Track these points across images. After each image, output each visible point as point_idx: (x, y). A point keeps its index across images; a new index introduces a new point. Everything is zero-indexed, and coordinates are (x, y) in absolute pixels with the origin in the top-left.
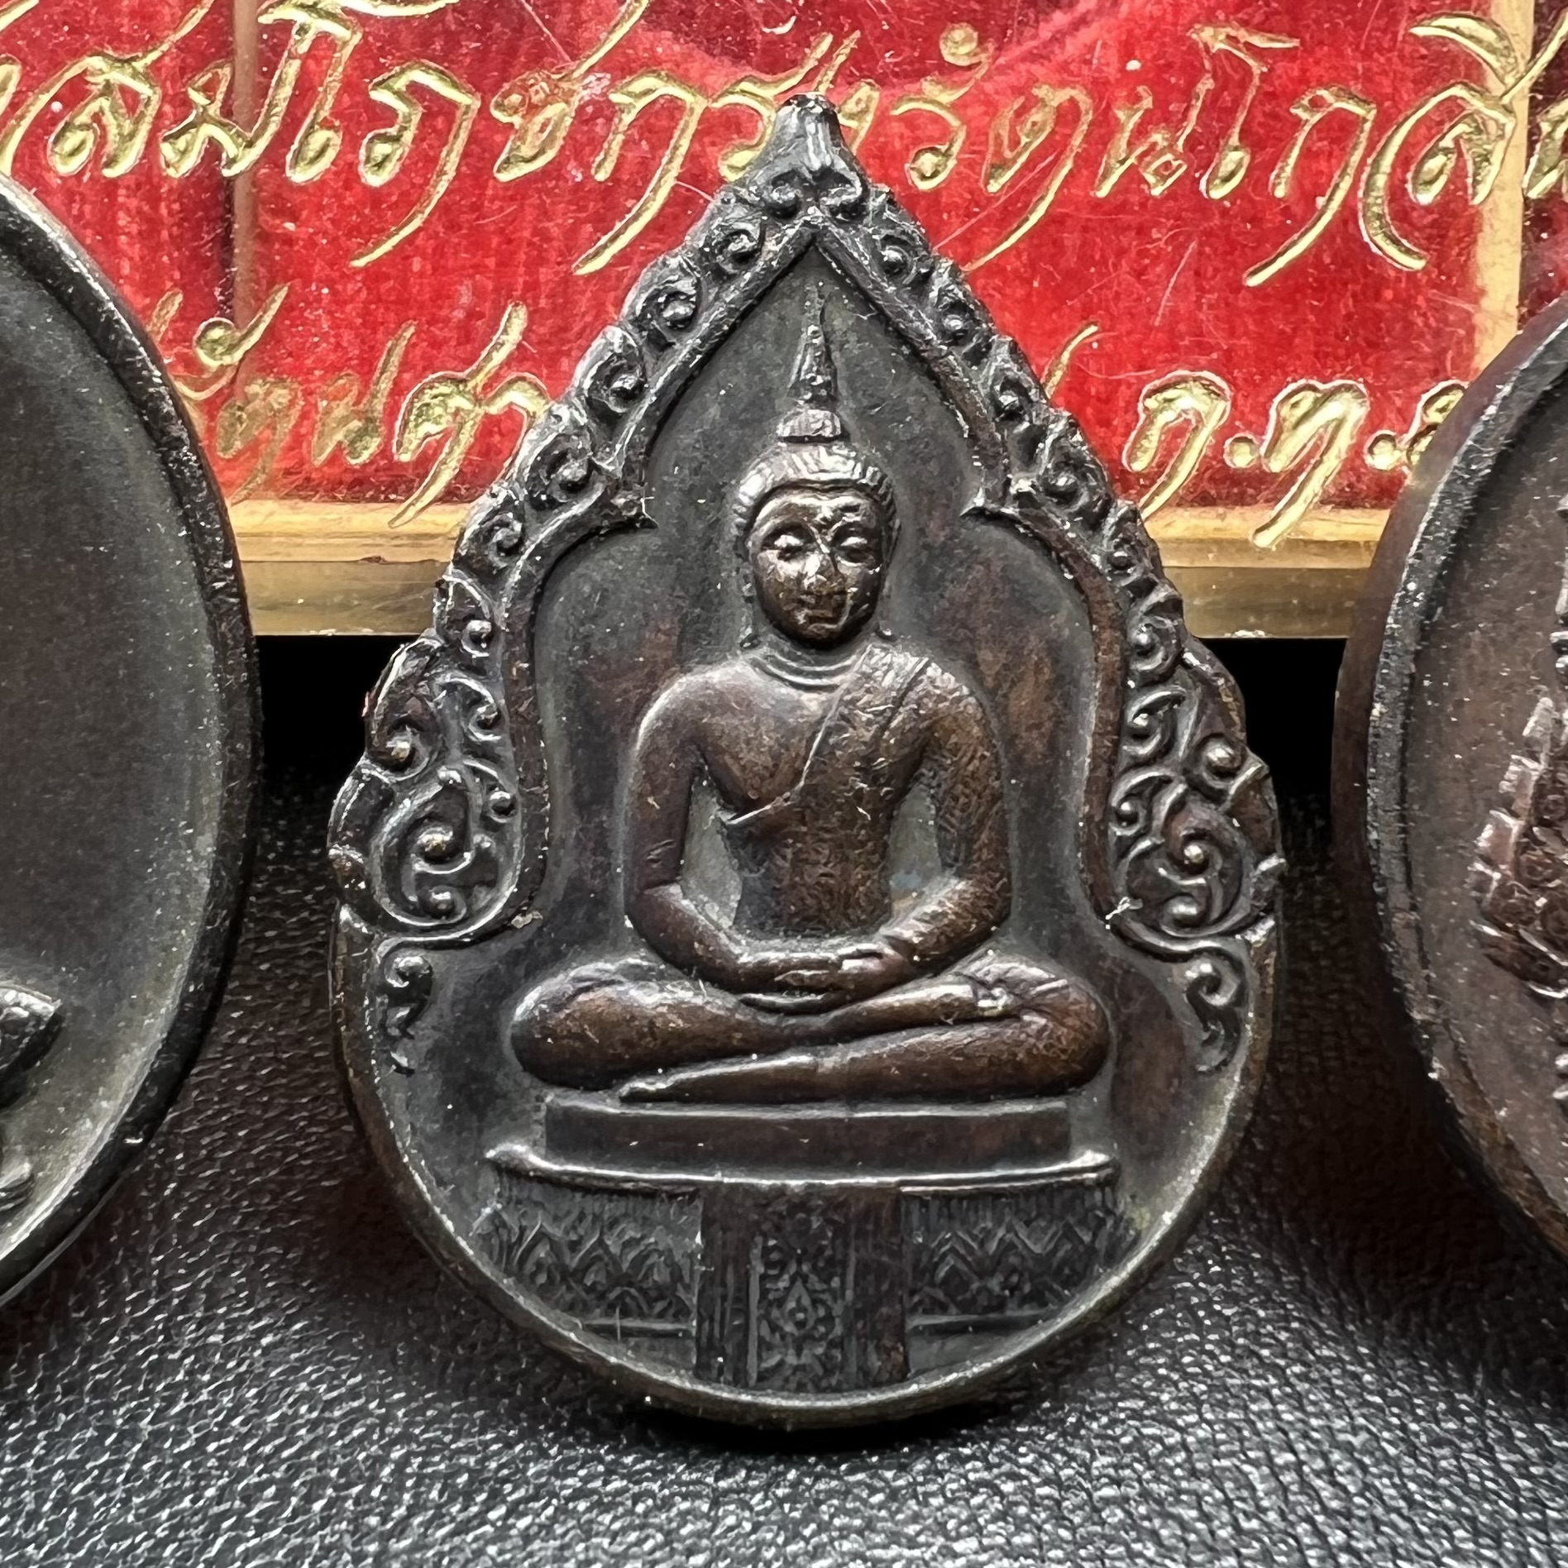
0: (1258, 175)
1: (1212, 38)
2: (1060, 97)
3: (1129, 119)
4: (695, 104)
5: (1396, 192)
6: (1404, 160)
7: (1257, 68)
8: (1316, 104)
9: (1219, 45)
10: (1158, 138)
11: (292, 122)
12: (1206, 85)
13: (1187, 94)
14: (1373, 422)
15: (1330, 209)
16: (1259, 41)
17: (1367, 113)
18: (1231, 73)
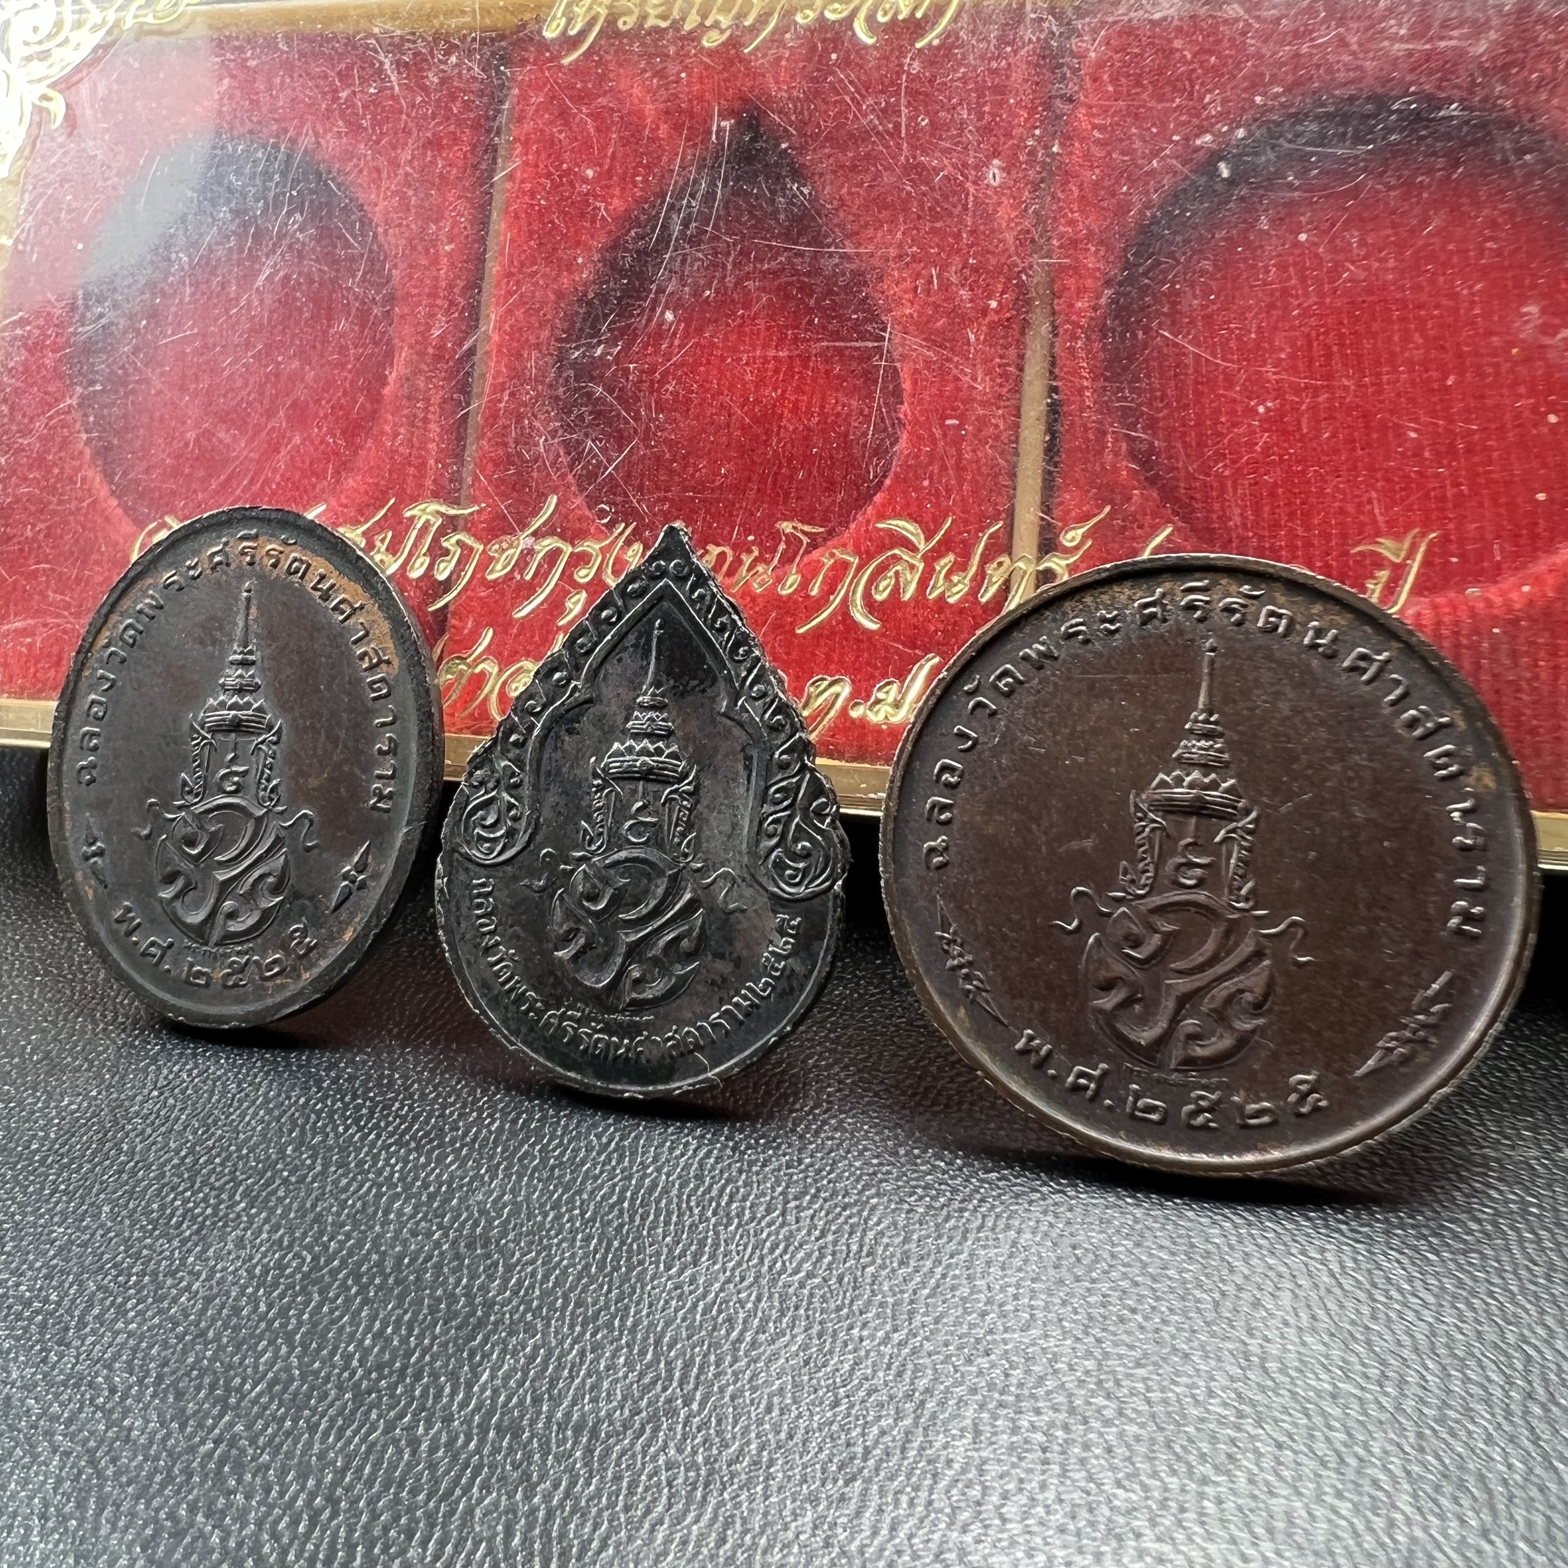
0: (805, 584)
1: (787, 527)
2: (719, 550)
3: (747, 560)
4: (568, 549)
5: (867, 596)
6: (871, 581)
7: (806, 540)
8: (832, 555)
9: (789, 530)
10: (760, 568)
11: (410, 554)
12: (782, 547)
13: (774, 551)
14: (855, 694)
15: (836, 600)
16: (807, 528)
17: (855, 561)
18: (793, 541)
